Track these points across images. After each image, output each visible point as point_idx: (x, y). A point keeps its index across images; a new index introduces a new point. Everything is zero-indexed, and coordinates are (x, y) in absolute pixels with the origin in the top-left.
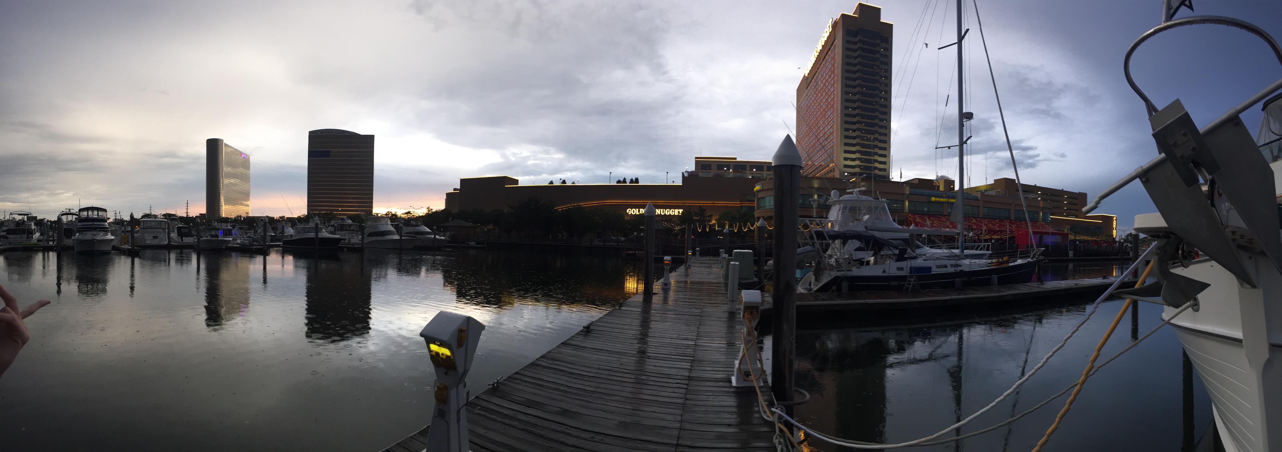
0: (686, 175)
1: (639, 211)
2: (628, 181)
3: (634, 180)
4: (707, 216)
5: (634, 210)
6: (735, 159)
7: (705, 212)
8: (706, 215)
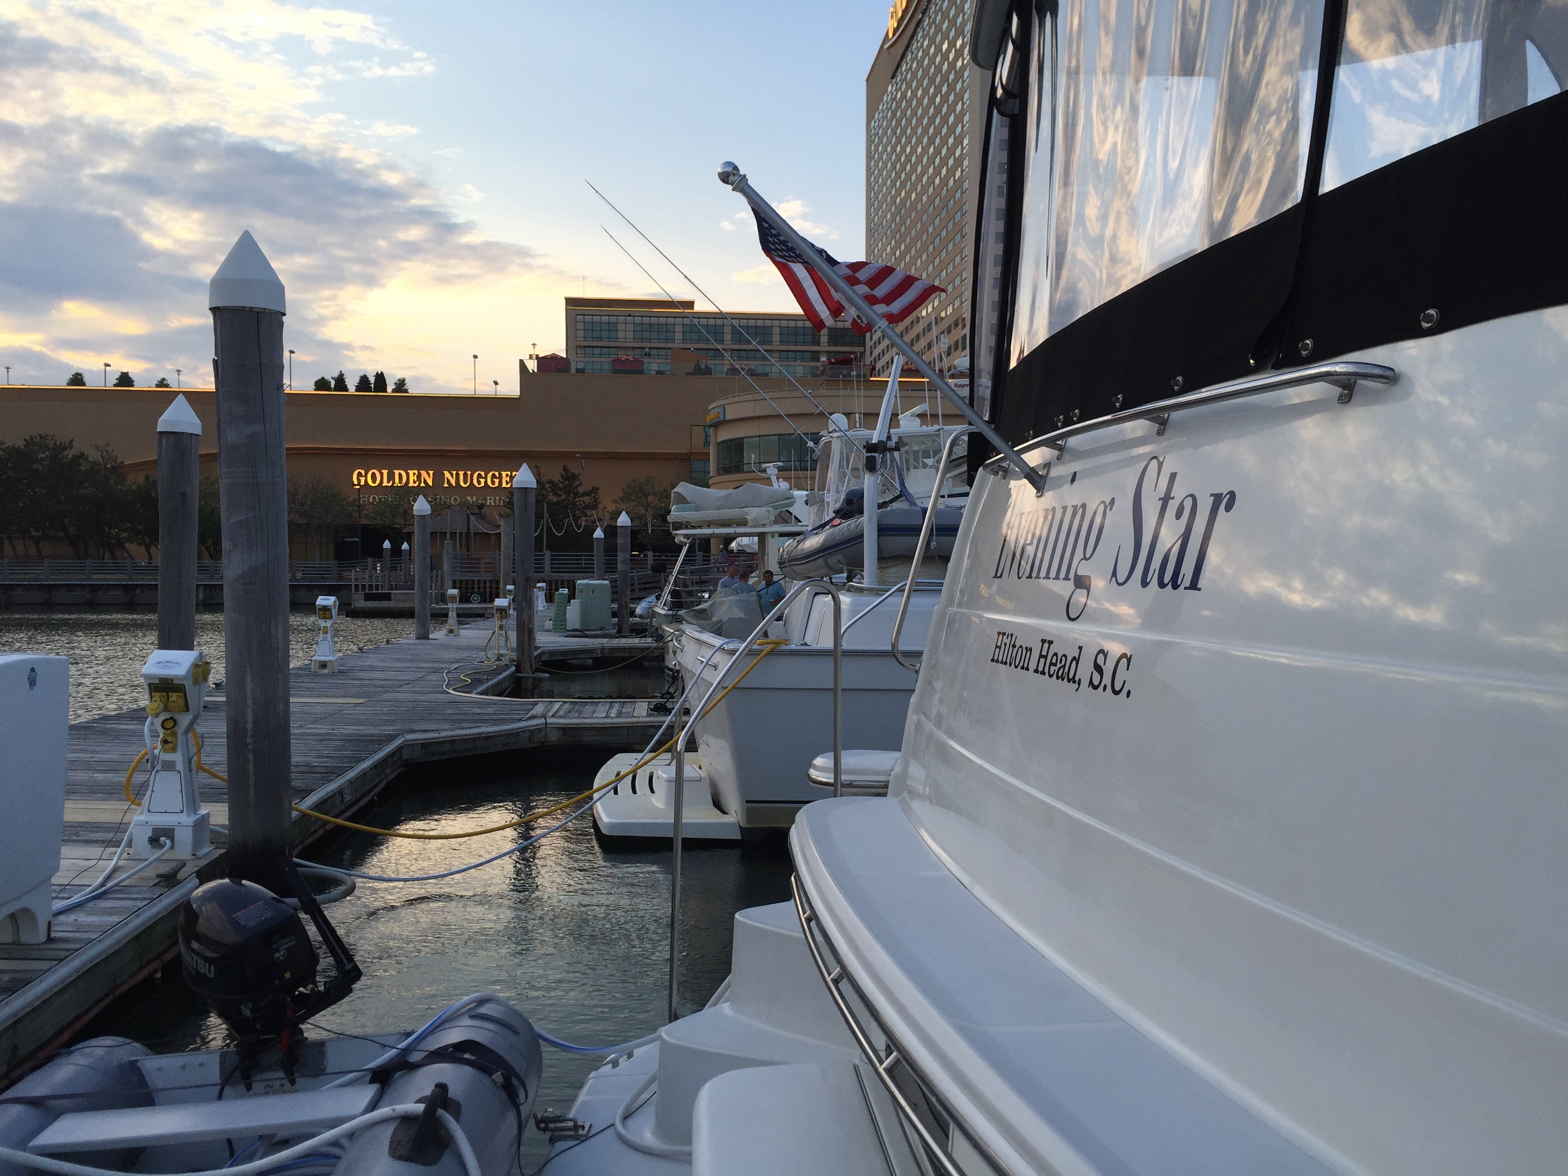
0: (532, 366)
1: (391, 477)
2: (352, 384)
3: (372, 380)
4: (584, 494)
5: (373, 474)
6: (690, 304)
7: (577, 483)
8: (581, 490)
